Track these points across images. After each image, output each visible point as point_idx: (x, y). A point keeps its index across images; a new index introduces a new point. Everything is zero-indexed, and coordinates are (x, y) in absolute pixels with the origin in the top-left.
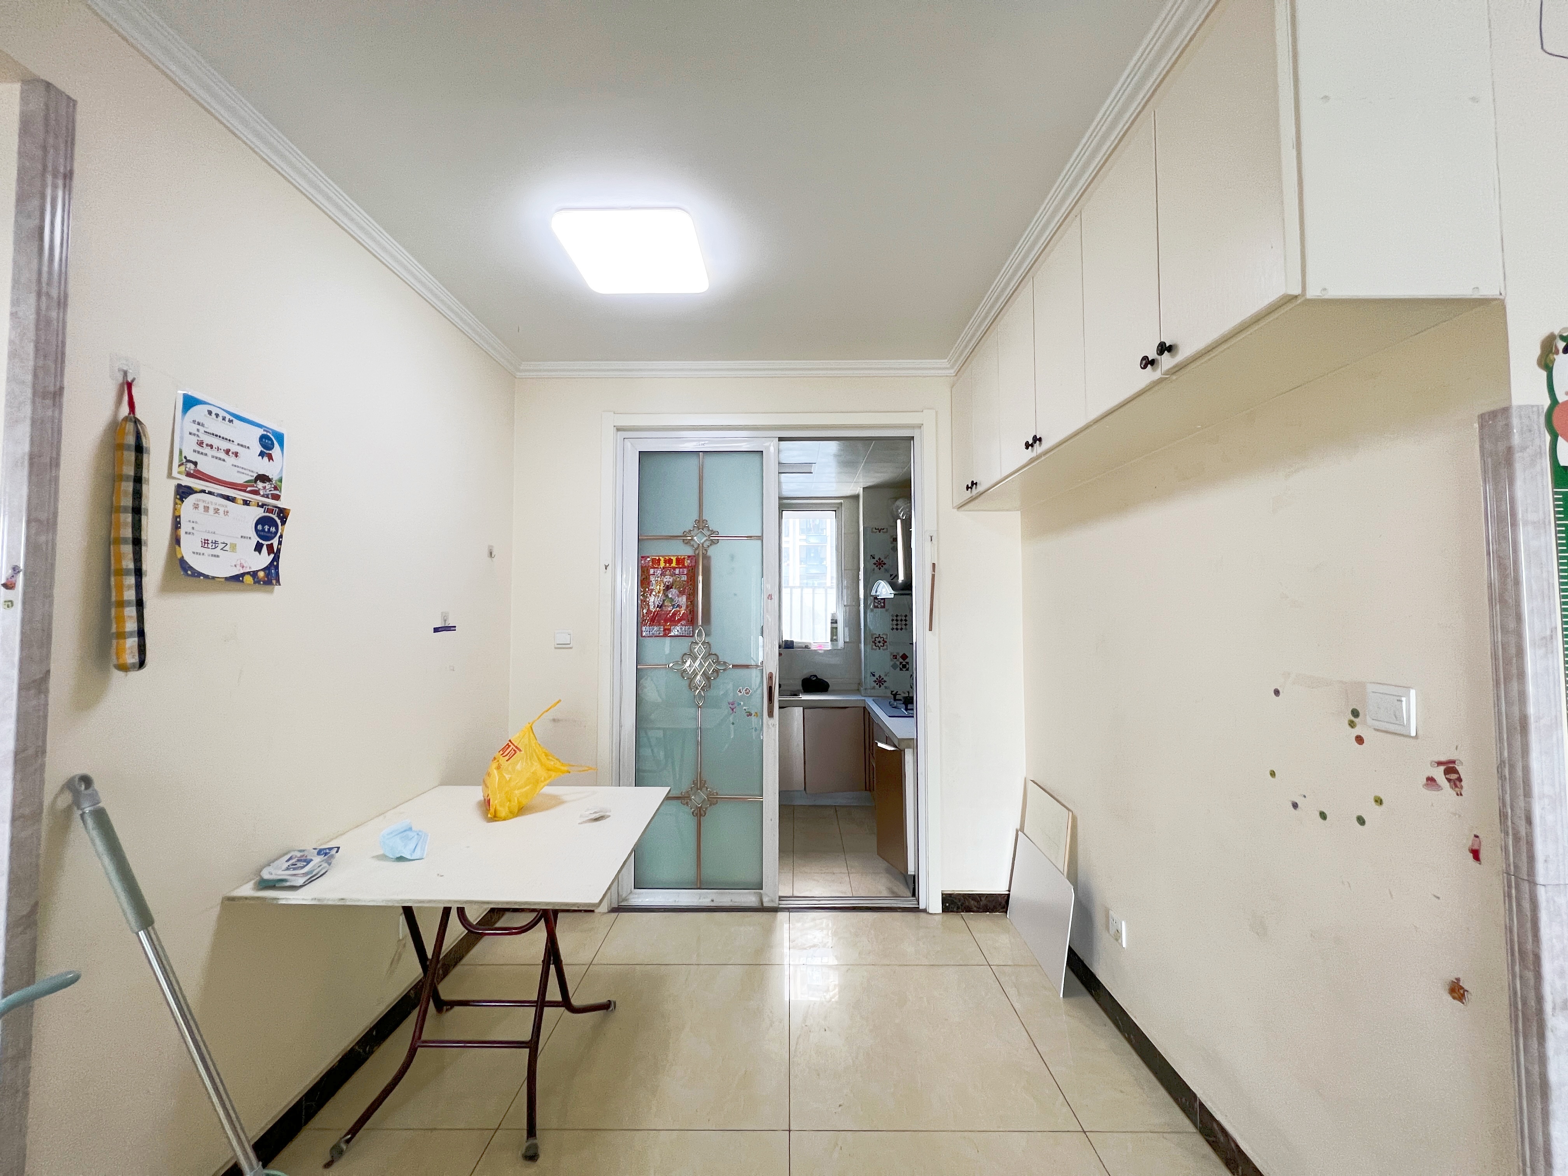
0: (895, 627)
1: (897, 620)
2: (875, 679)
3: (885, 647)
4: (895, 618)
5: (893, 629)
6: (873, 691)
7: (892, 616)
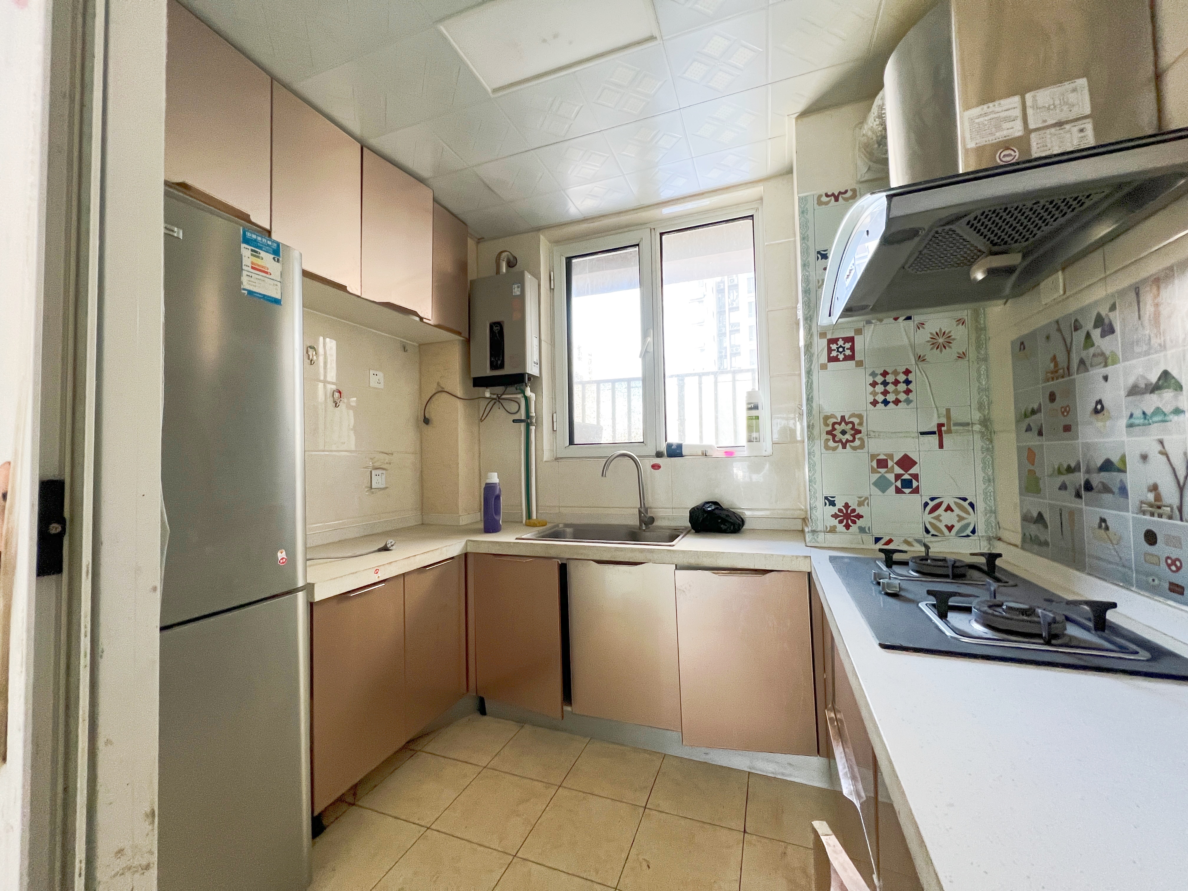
0: (880, 398)
1: (885, 383)
2: (834, 510)
3: (857, 443)
4: (879, 379)
5: (875, 403)
6: (829, 536)
7: (873, 374)
